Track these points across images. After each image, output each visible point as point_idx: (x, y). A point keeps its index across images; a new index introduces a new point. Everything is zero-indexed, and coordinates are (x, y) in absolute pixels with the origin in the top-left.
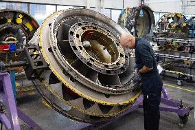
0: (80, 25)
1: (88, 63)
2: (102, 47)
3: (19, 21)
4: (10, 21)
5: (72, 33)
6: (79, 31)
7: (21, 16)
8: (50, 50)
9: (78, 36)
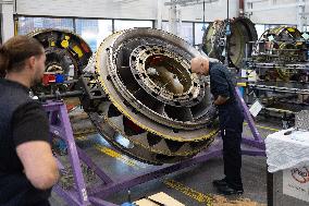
0: (143, 48)
1: (153, 93)
2: (171, 75)
3: (65, 44)
4: (53, 44)
5: (134, 58)
6: (142, 55)
7: (67, 38)
8: (109, 78)
9: (141, 62)
